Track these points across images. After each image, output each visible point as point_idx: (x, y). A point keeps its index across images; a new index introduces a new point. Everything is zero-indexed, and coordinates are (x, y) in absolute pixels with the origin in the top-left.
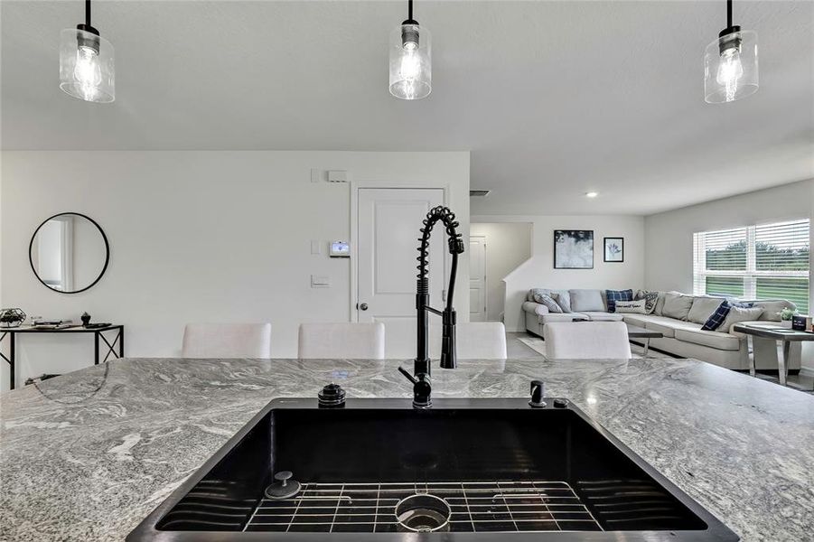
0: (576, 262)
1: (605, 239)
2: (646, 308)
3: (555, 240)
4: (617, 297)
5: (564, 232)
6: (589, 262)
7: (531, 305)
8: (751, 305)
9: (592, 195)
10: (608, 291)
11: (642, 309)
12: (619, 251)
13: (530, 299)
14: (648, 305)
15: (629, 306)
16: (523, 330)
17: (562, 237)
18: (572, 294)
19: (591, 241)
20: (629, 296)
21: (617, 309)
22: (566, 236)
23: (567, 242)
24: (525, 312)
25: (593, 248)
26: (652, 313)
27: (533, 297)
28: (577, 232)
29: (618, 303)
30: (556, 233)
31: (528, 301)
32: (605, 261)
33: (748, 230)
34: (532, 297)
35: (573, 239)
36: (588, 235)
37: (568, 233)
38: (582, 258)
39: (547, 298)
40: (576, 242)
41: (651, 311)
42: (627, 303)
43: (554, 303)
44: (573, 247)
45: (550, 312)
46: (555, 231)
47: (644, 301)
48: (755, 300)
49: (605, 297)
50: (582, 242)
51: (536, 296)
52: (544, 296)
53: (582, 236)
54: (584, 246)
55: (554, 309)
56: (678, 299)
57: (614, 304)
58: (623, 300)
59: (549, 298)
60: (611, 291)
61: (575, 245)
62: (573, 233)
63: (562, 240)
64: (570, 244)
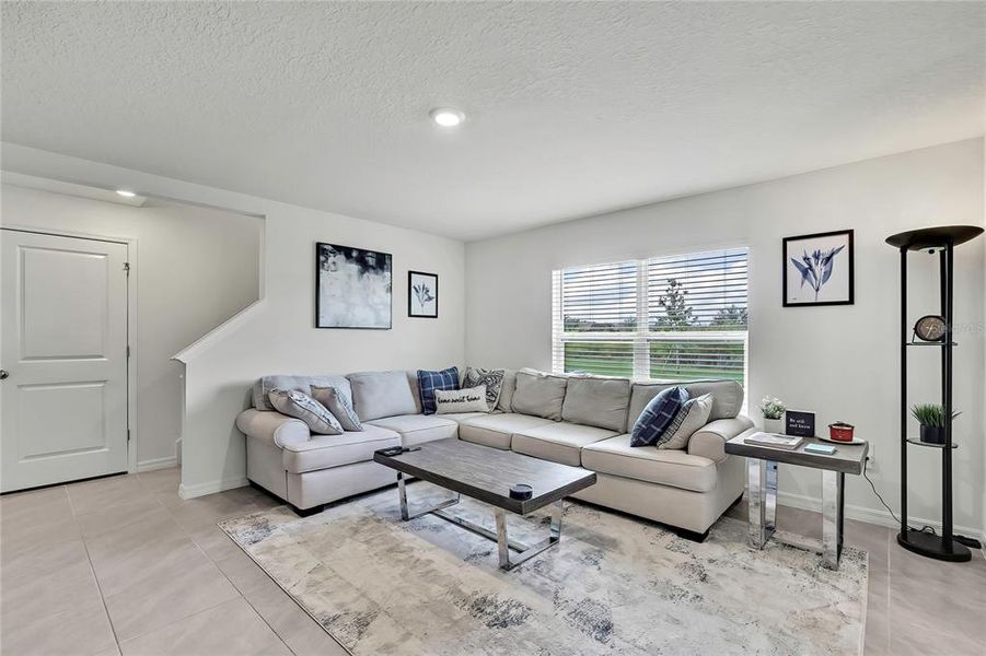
1: (410, 273)
2: (489, 401)
4: (438, 384)
5: (338, 249)
6: (385, 315)
7: (260, 420)
10: (419, 373)
11: (482, 404)
12: (430, 299)
13: (258, 401)
14: (490, 394)
16: (237, 481)
17: (331, 259)
18: (355, 382)
19: (387, 274)
20: (454, 381)
21: (440, 406)
22: (341, 258)
24: (243, 438)
25: (390, 289)
26: (496, 408)
27: (267, 399)
28: (362, 253)
29: (441, 394)
30: (320, 249)
31: (251, 406)
32: (410, 315)
34: (262, 397)
35: (354, 268)
36: (383, 261)
37: (347, 252)
39: (304, 401)
40: (362, 273)
41: (495, 405)
42: (455, 394)
43: (320, 410)
44: (355, 283)
45: (313, 433)
46: (318, 245)
47: (480, 391)
49: (416, 385)
50: (371, 276)
51: (273, 397)
52: (296, 396)
53: (371, 261)
54: (375, 281)
55: (323, 426)
56: (542, 382)
57: (433, 397)
58: (446, 389)
59: (309, 400)
60: (427, 373)
61: (359, 280)
62: (354, 254)
63: (333, 267)
64: (350, 276)
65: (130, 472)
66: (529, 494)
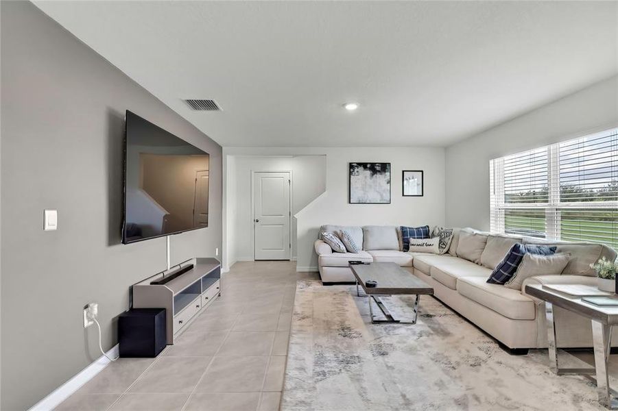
0: (372, 196)
1: (403, 172)
2: (440, 247)
3: (350, 173)
4: (412, 235)
5: (359, 164)
6: (386, 197)
7: (319, 244)
8: (553, 250)
9: (351, 107)
10: (402, 228)
11: (436, 248)
12: (418, 185)
13: (320, 235)
14: (442, 244)
15: (423, 245)
17: (356, 170)
18: (366, 230)
19: (388, 174)
20: (425, 233)
21: (411, 247)
22: (361, 168)
23: (363, 175)
25: (390, 182)
26: (447, 252)
28: (373, 164)
29: (412, 241)
30: (351, 166)
31: (318, 237)
32: (403, 195)
33: (549, 150)
34: (321, 233)
35: (368, 173)
36: (384, 167)
37: (364, 165)
38: (378, 192)
39: (328, 236)
40: (373, 175)
41: (445, 250)
42: (420, 241)
44: (369, 181)
45: (333, 251)
46: (350, 164)
47: (435, 241)
48: (559, 241)
49: (400, 235)
50: (378, 175)
53: (378, 168)
54: (381, 179)
55: (336, 248)
56: (472, 237)
57: (408, 242)
58: (418, 238)
59: (331, 235)
60: (406, 228)
61: (371, 179)
62: (368, 166)
63: (357, 174)
64: (366, 177)
65: (291, 260)
66: (374, 286)
